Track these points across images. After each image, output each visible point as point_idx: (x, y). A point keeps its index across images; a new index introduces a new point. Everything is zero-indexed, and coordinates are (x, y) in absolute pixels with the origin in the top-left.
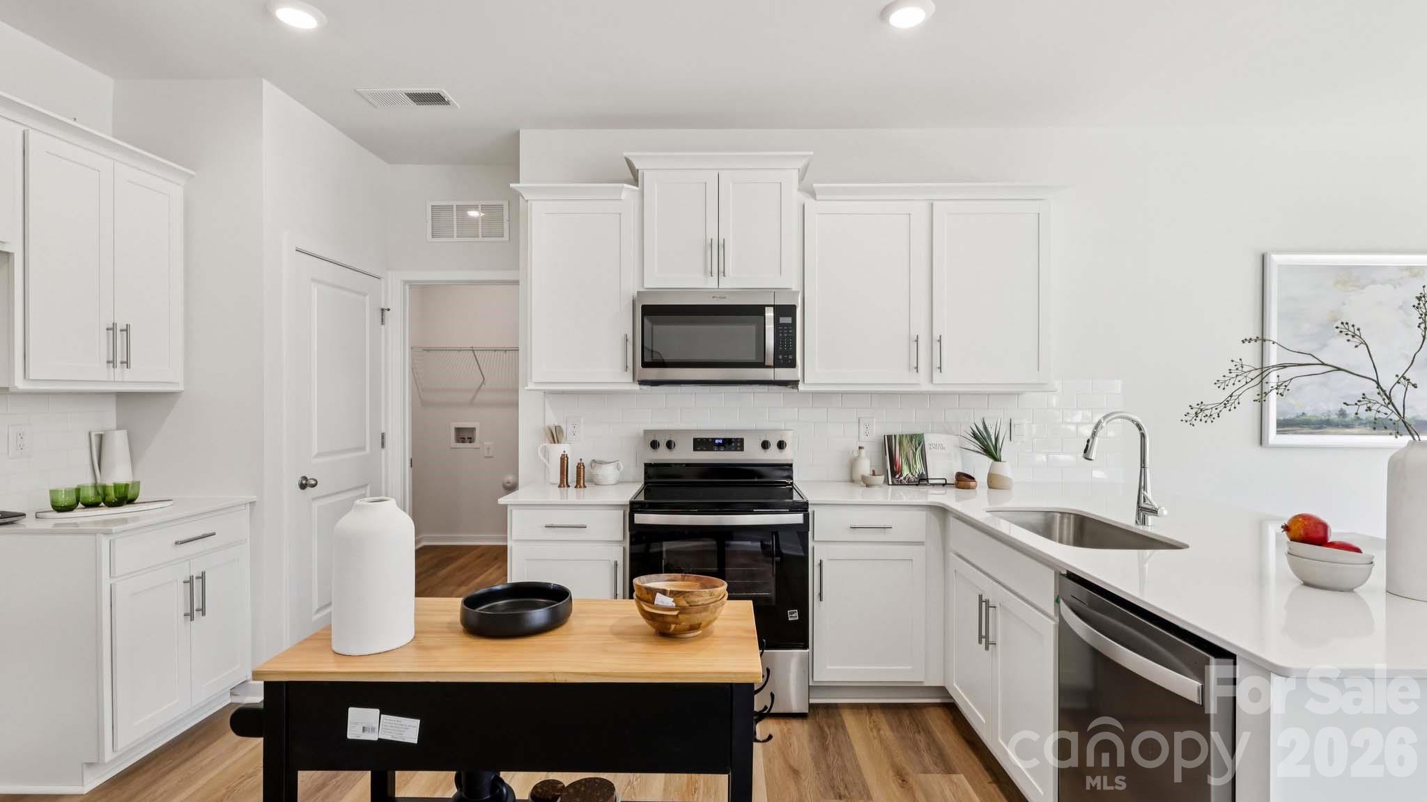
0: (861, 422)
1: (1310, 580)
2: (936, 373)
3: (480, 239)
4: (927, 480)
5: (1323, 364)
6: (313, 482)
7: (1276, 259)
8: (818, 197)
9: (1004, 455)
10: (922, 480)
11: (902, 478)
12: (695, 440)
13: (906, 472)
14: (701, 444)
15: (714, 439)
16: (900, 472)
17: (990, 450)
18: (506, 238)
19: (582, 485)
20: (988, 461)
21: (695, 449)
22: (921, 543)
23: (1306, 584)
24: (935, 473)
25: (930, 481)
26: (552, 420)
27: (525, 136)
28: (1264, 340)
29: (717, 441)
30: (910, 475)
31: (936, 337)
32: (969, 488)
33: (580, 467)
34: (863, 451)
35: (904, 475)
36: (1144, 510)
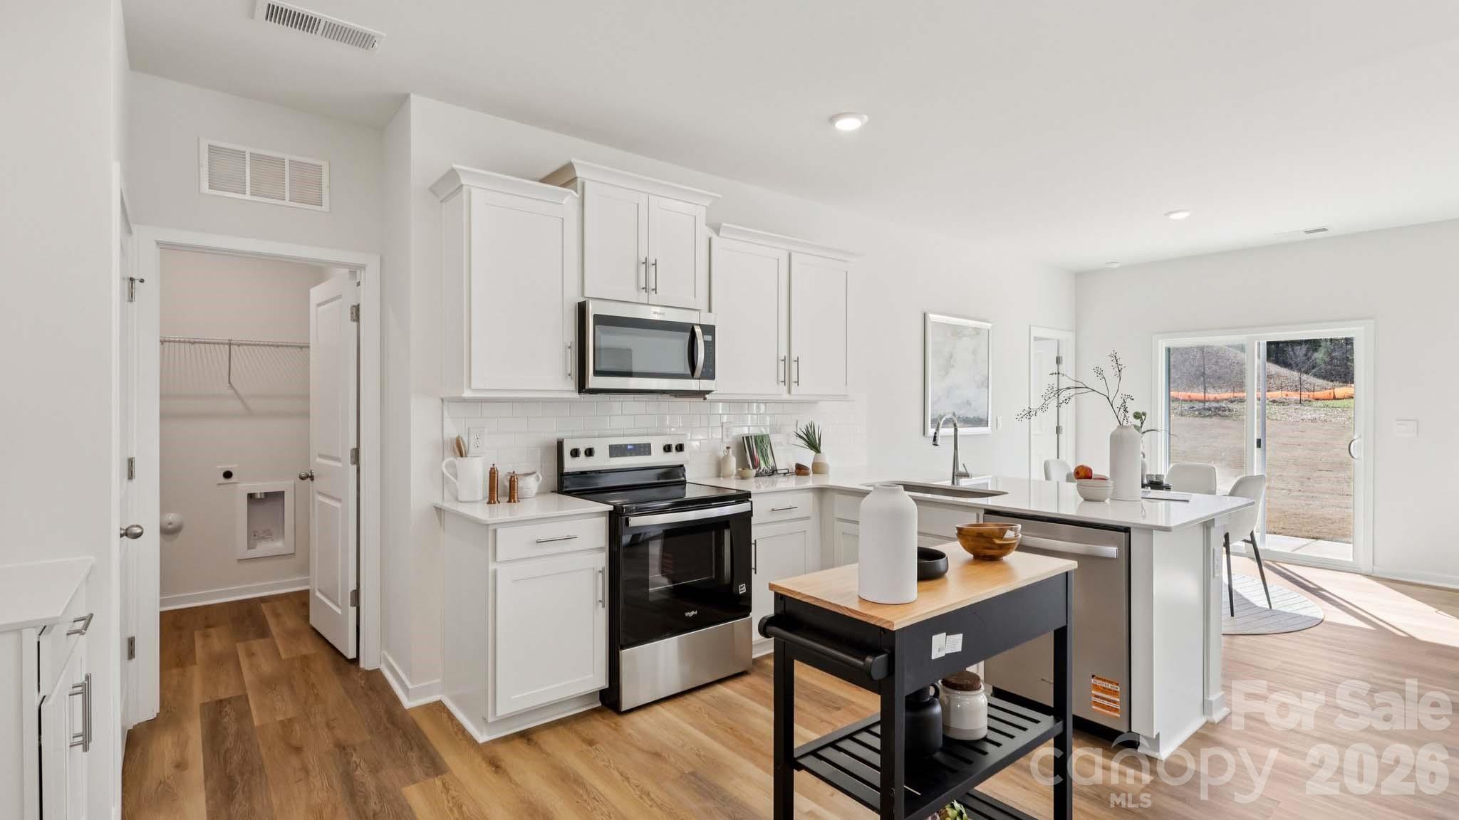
0: (724, 427)
1: (1088, 498)
2: (794, 386)
3: (287, 202)
4: (777, 471)
5: (1087, 388)
6: (139, 531)
7: (932, 317)
8: (721, 234)
9: (822, 449)
10: (774, 471)
11: (761, 471)
12: (611, 447)
13: (763, 465)
14: (616, 451)
15: (626, 446)
16: (759, 464)
17: (813, 443)
18: (325, 207)
19: (516, 499)
20: (812, 453)
21: (611, 456)
22: (808, 518)
23: (1086, 500)
24: (781, 466)
25: (779, 472)
26: (452, 432)
27: (417, 104)
28: (1059, 373)
29: (629, 447)
30: (766, 468)
31: (794, 357)
32: (805, 475)
33: (512, 481)
34: (731, 450)
35: (762, 469)
36: (957, 475)
